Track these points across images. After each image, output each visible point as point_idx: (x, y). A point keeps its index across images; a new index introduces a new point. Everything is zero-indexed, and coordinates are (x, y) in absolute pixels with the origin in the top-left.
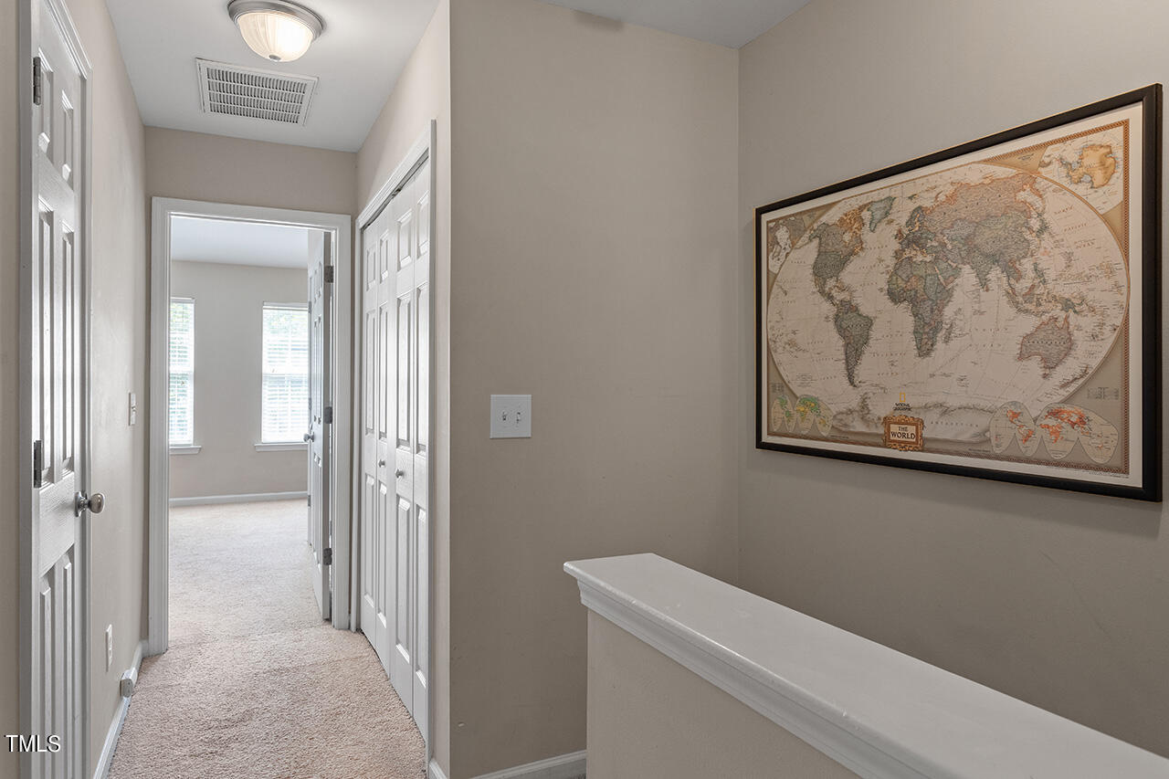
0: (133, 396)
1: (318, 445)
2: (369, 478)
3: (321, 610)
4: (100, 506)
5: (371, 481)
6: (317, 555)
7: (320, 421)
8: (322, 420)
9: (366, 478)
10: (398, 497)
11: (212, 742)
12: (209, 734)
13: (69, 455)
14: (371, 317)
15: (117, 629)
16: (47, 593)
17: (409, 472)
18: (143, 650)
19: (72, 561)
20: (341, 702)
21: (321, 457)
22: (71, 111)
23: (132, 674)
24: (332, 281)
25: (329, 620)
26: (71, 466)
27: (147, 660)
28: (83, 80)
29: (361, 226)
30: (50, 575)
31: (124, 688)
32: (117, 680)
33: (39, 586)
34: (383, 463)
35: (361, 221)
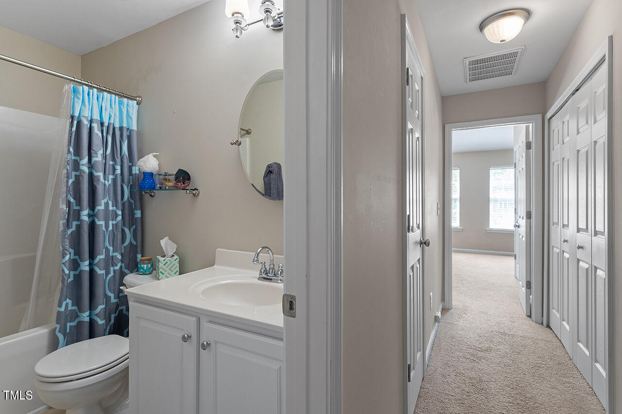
0: (439, 204)
1: (523, 230)
2: (555, 249)
3: (525, 311)
4: (429, 244)
5: (556, 250)
6: (522, 284)
7: (523, 218)
8: (525, 217)
9: (553, 249)
10: (578, 261)
11: (473, 355)
12: (471, 351)
13: (418, 223)
14: (556, 164)
15: (434, 294)
16: (411, 274)
17: (588, 246)
18: (443, 305)
19: (419, 264)
20: (540, 362)
21: (524, 236)
22: (418, 90)
23: (439, 314)
24: (531, 148)
25: (530, 316)
26: (418, 227)
27: (445, 310)
28: (422, 78)
29: (549, 118)
30: (412, 267)
31: (436, 319)
32: (434, 315)
33: (409, 272)
34: (566, 241)
35: (549, 115)
